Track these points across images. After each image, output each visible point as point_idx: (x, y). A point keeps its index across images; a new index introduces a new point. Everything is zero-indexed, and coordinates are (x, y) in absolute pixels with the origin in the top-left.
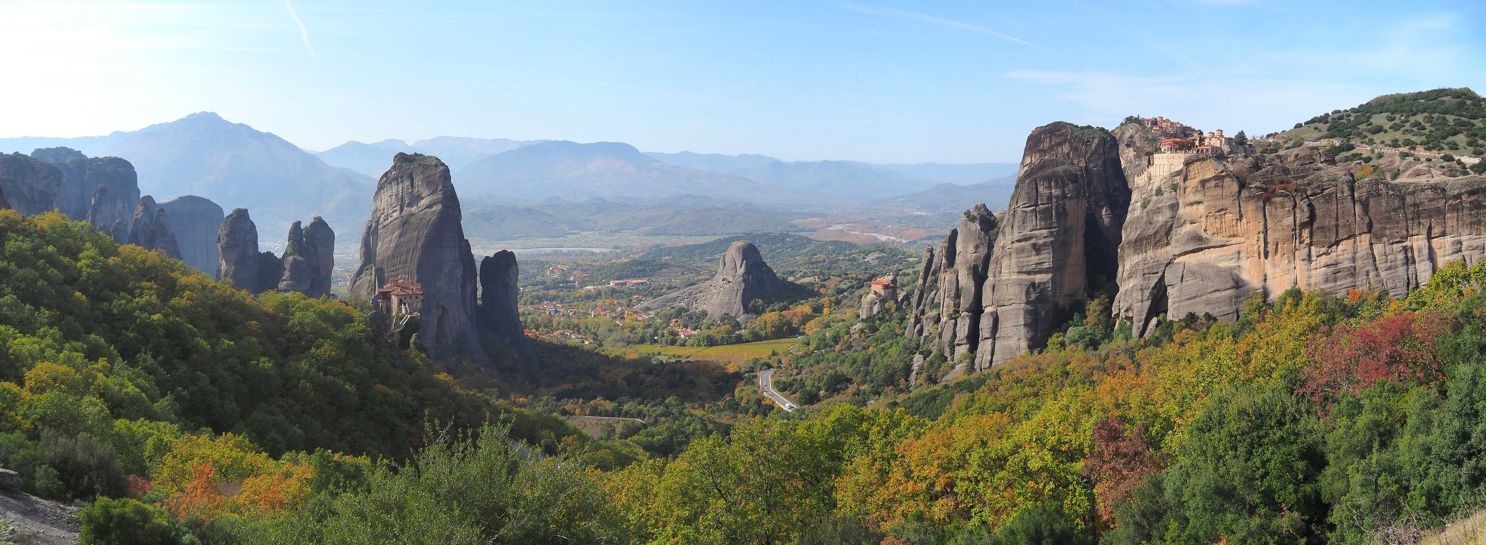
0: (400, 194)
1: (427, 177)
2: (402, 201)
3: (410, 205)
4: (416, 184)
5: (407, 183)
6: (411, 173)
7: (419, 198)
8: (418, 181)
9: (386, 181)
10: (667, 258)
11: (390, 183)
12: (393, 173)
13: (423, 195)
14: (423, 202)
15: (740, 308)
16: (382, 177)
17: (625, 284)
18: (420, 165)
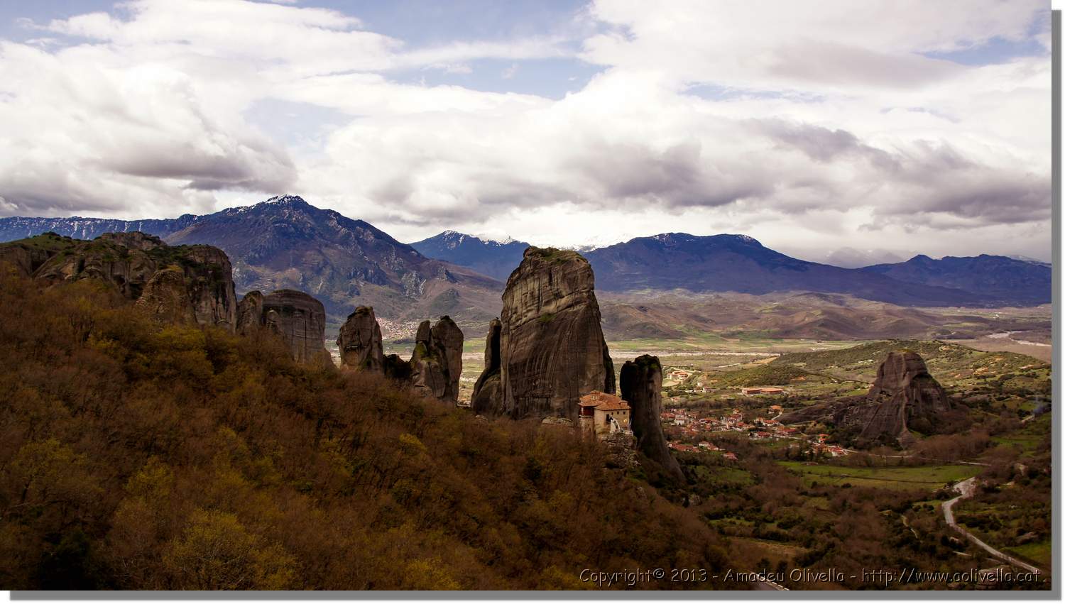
0: (537, 292)
1: (569, 274)
2: (539, 299)
3: (548, 303)
4: (554, 280)
5: (546, 280)
6: (550, 269)
7: (558, 296)
8: (557, 278)
9: (519, 278)
10: (801, 364)
11: (525, 279)
12: (529, 268)
13: (564, 293)
14: (563, 301)
15: (901, 426)
16: (515, 272)
17: (758, 392)
18: (559, 260)
